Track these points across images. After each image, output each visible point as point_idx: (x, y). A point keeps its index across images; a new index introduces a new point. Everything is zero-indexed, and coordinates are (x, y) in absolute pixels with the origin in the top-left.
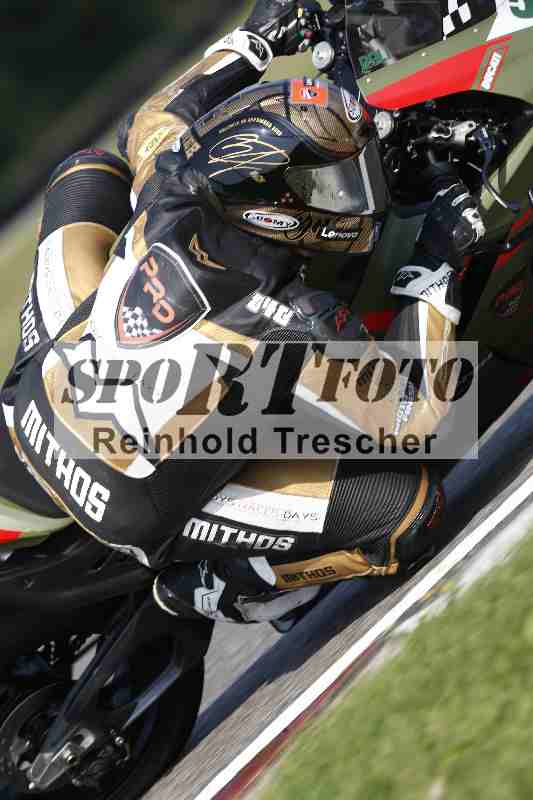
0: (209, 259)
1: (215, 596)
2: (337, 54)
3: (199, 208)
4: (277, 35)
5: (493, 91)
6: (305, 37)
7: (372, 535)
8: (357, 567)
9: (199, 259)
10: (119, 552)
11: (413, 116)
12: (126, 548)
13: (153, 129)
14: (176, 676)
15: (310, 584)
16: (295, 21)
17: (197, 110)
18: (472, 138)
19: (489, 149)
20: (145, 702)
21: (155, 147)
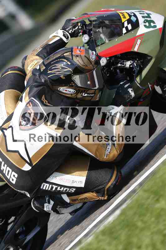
0: (48, 103)
1: (51, 206)
2: (90, 39)
3: (45, 87)
4: (72, 31)
5: (138, 51)
6: (81, 32)
7: (100, 187)
8: (95, 197)
9: (45, 103)
10: (20, 193)
11: (113, 59)
12: (23, 192)
13: (33, 61)
14: (38, 230)
15: (80, 202)
16: (78, 27)
17: (46, 55)
18: (131, 66)
19: (136, 70)
20: (29, 237)
21: (33, 67)
